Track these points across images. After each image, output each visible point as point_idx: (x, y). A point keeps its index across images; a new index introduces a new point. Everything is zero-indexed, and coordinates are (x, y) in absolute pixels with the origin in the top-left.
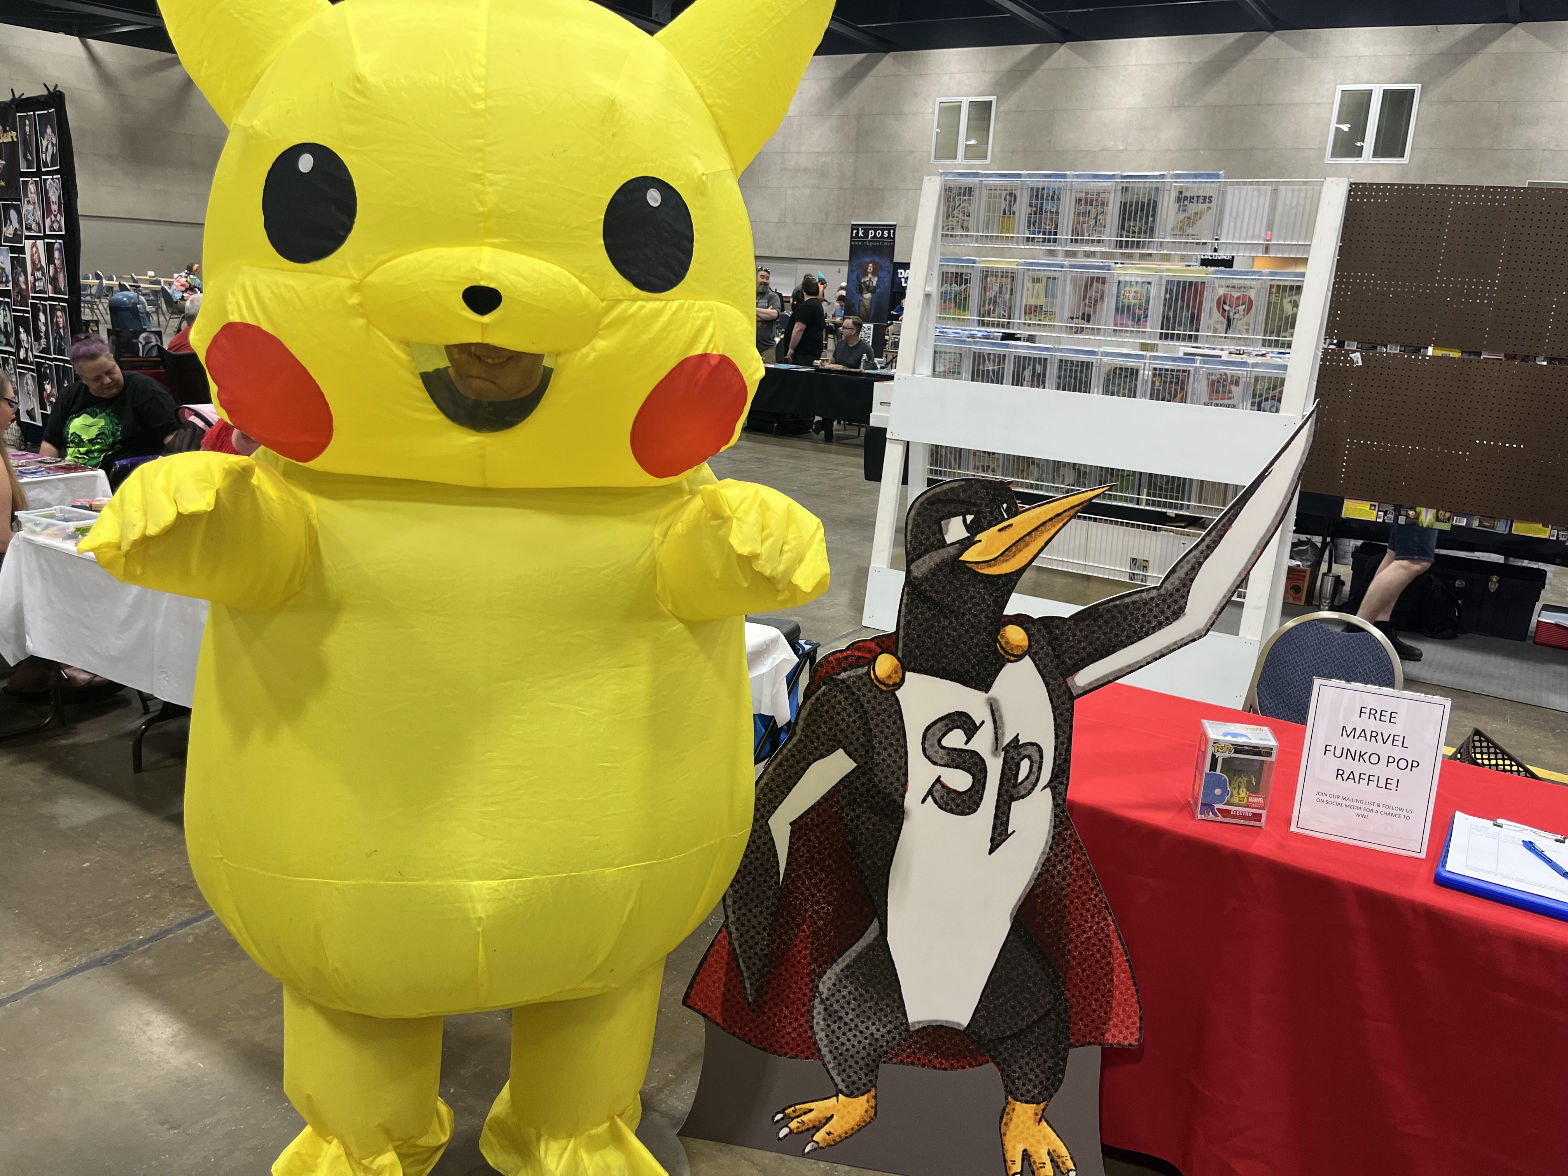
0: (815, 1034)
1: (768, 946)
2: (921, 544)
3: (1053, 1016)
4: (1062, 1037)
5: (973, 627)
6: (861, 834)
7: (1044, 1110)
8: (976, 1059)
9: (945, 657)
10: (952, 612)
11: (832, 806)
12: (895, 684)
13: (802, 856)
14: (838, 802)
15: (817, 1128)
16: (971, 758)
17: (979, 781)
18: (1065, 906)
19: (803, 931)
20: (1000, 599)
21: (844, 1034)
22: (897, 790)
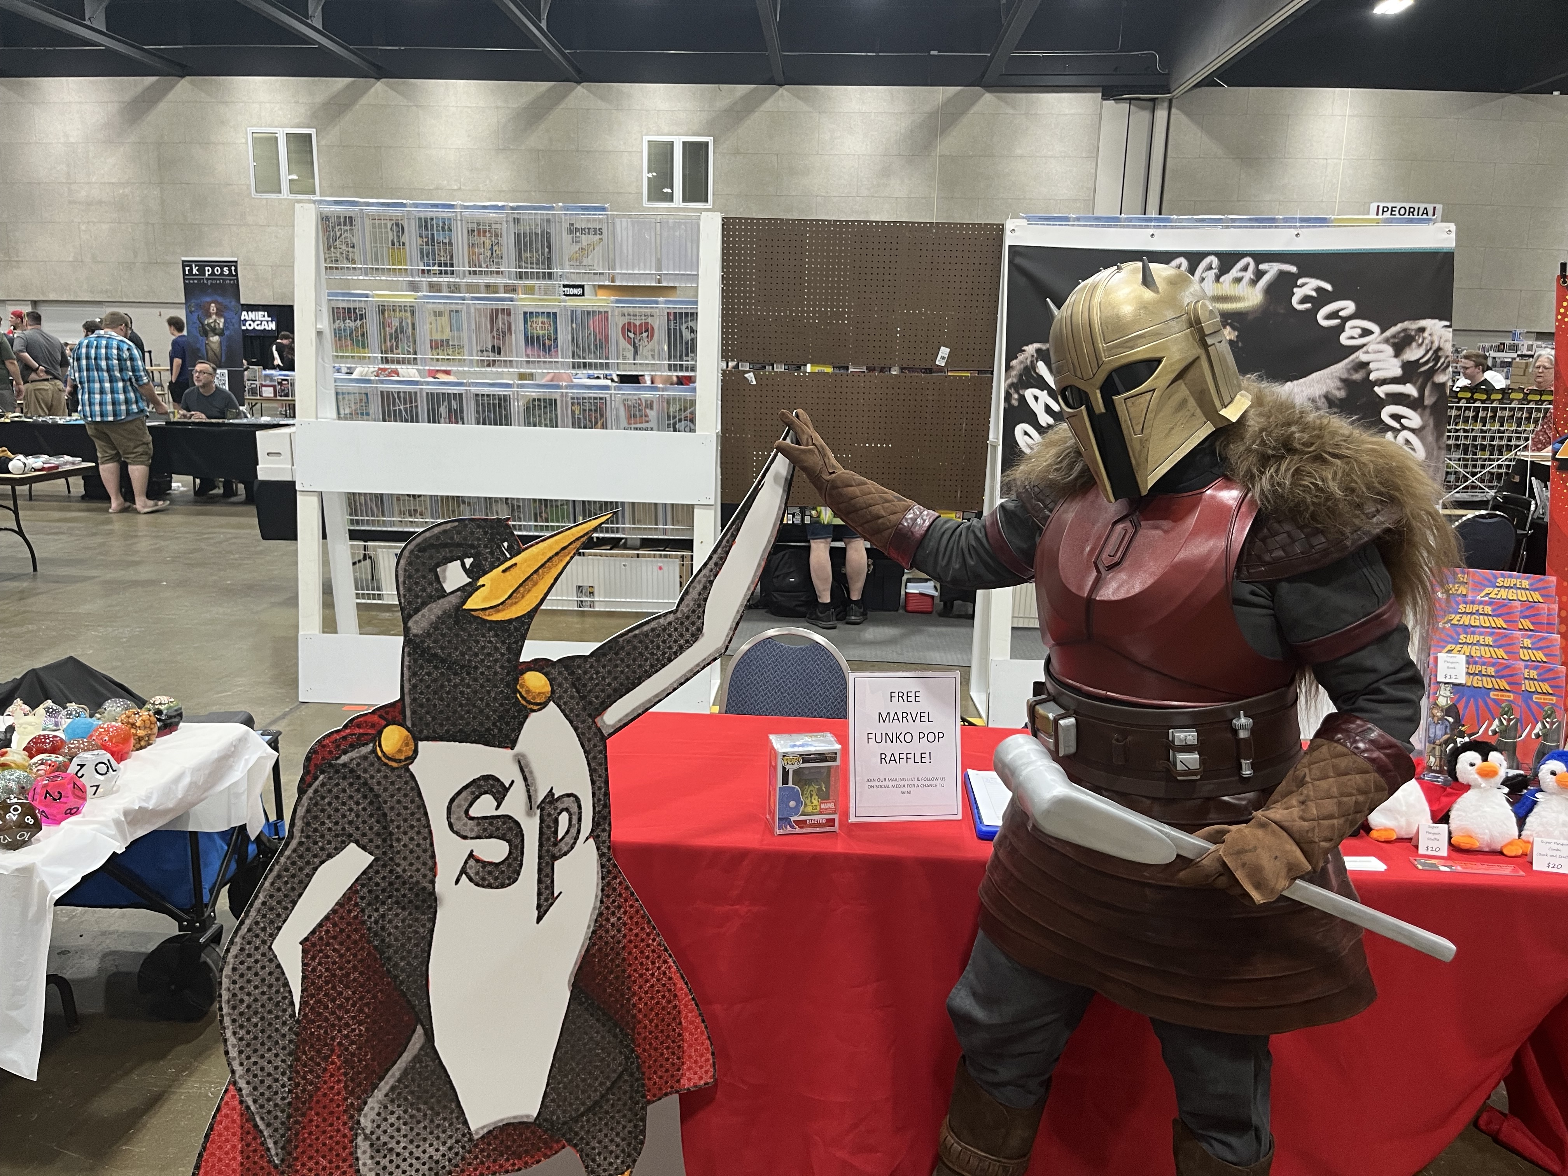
1: (290, 1091)
2: (417, 596)
4: (638, 1097)
5: (488, 680)
6: (390, 934)
8: (551, 1148)
9: (462, 718)
10: (462, 667)
11: (350, 911)
12: (406, 759)
13: (320, 977)
14: (356, 905)
16: (504, 823)
17: (516, 847)
18: (624, 959)
19: (333, 1063)
22: (424, 876)
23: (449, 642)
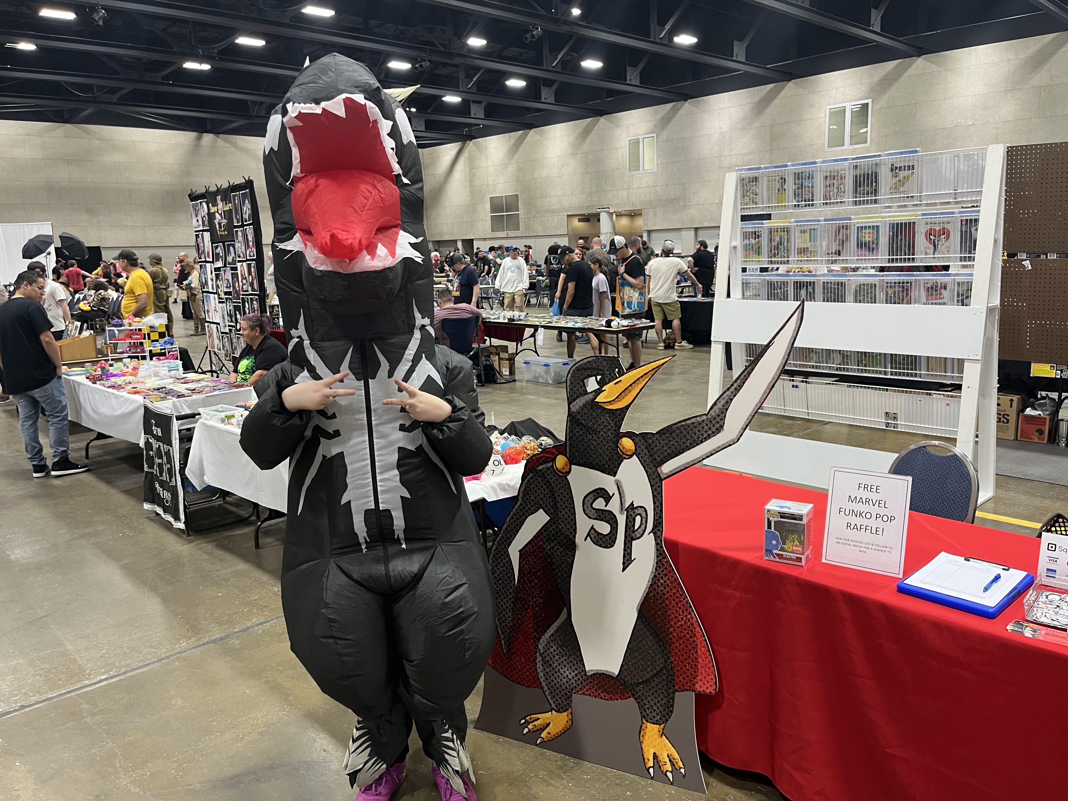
0: (538, 674)
1: (512, 620)
2: (575, 393)
3: (664, 672)
4: (670, 685)
5: (605, 439)
6: (555, 558)
7: (663, 729)
8: (624, 695)
9: (592, 457)
10: (593, 431)
11: (539, 542)
12: (566, 472)
14: (542, 539)
15: (542, 730)
16: (609, 515)
17: (614, 528)
18: (667, 605)
19: (529, 613)
20: (618, 423)
21: (553, 675)
22: (571, 533)
23: (588, 417)
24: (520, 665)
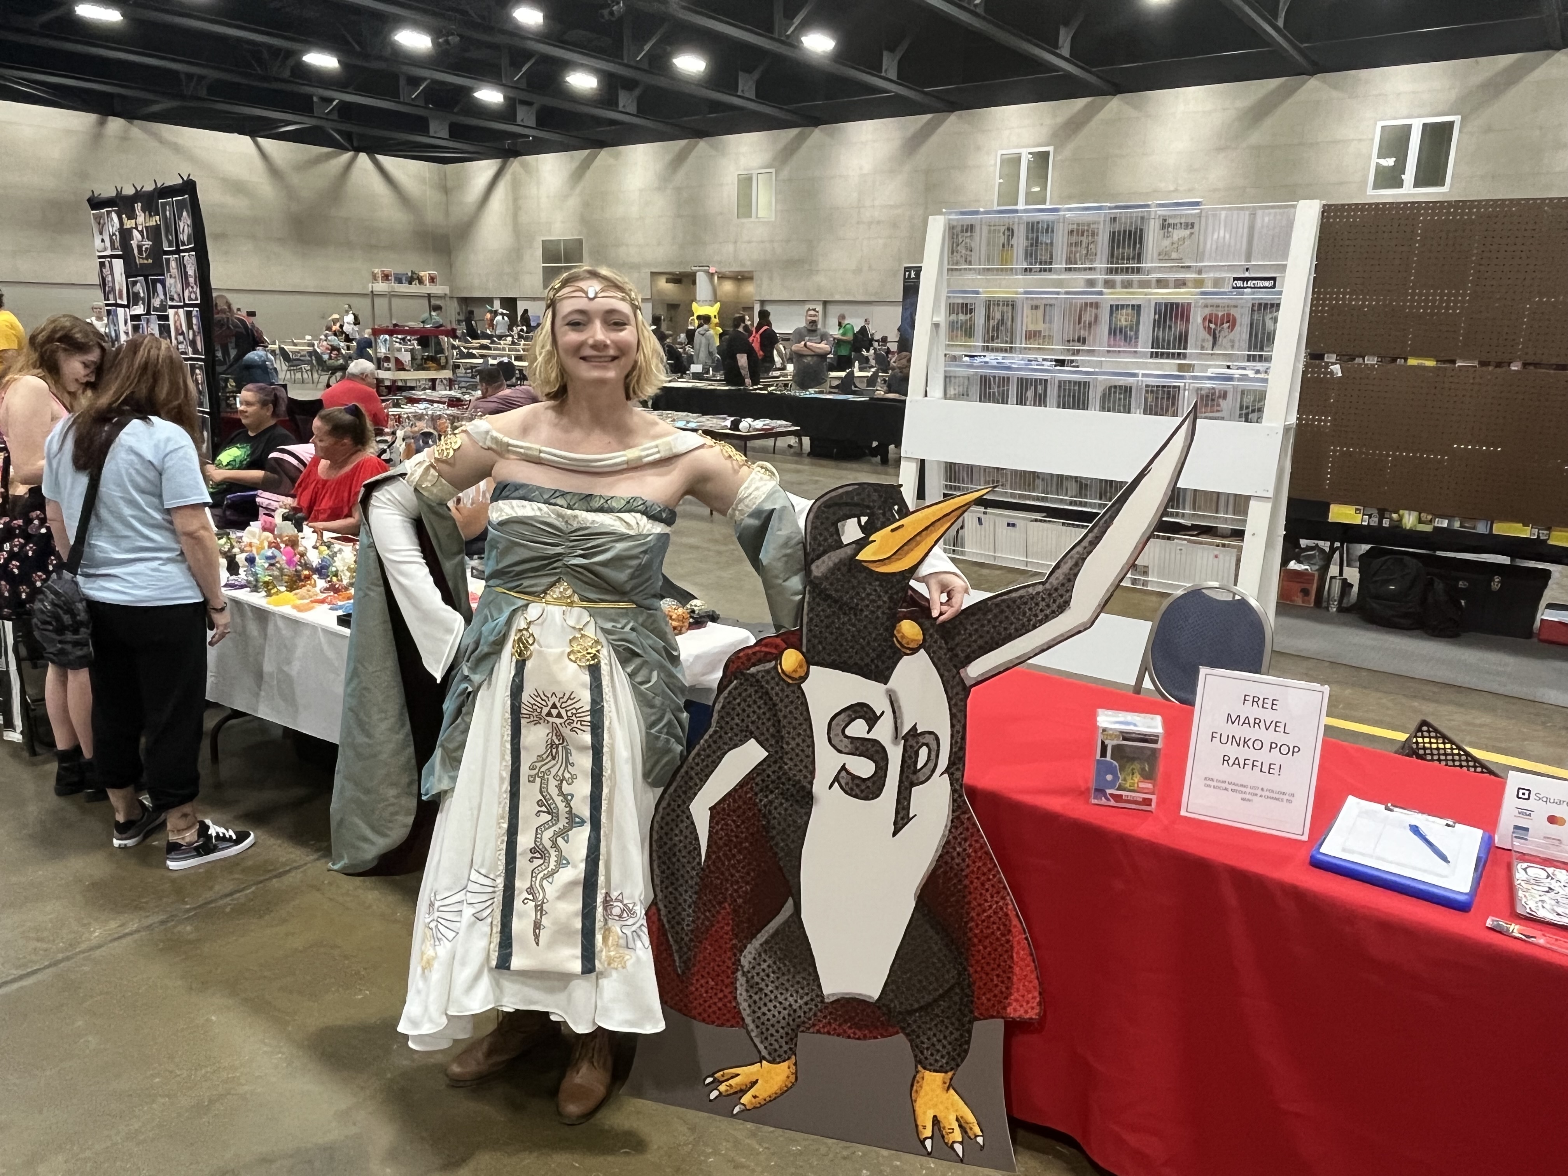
0: (738, 1004)
1: (693, 922)
2: (820, 545)
3: (958, 991)
4: (966, 1011)
5: (871, 622)
6: (774, 818)
7: (951, 1079)
8: (887, 1030)
9: (846, 651)
10: (851, 609)
11: (746, 793)
12: (800, 678)
14: (752, 788)
15: (743, 1092)
16: (873, 746)
18: (965, 886)
19: (724, 908)
20: (895, 596)
21: (765, 1005)
22: (805, 777)
23: (842, 586)
24: (707, 992)
